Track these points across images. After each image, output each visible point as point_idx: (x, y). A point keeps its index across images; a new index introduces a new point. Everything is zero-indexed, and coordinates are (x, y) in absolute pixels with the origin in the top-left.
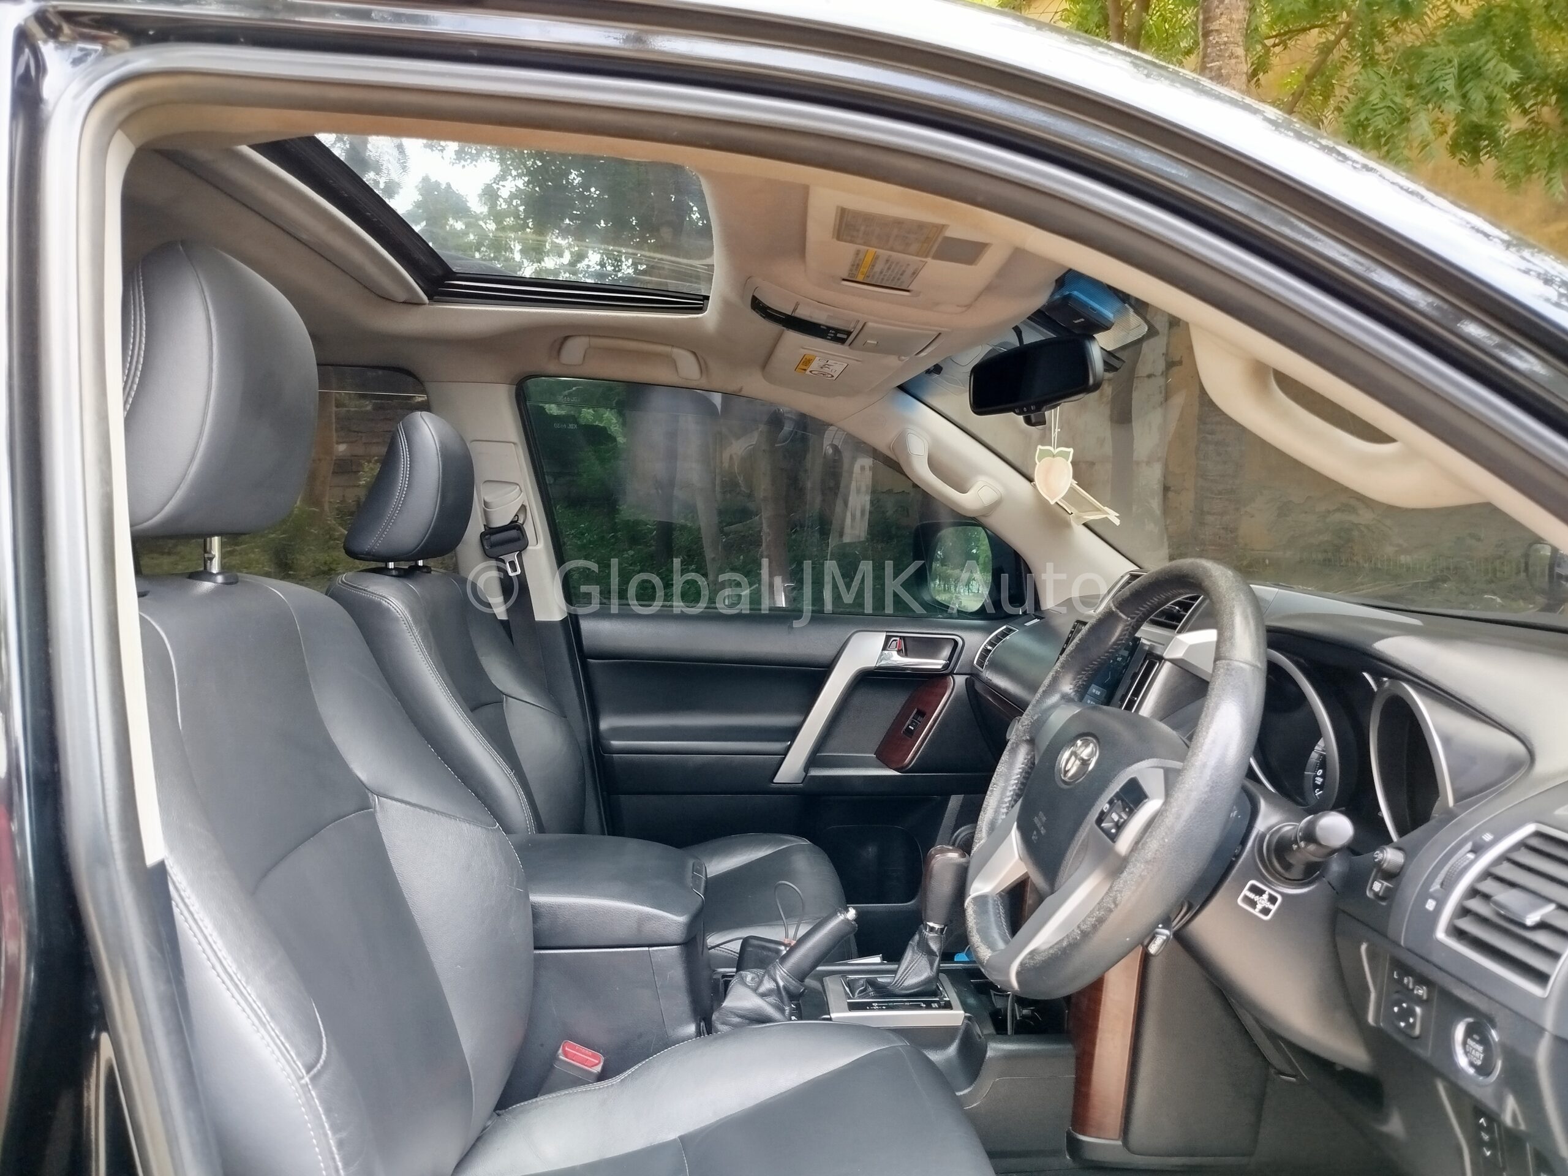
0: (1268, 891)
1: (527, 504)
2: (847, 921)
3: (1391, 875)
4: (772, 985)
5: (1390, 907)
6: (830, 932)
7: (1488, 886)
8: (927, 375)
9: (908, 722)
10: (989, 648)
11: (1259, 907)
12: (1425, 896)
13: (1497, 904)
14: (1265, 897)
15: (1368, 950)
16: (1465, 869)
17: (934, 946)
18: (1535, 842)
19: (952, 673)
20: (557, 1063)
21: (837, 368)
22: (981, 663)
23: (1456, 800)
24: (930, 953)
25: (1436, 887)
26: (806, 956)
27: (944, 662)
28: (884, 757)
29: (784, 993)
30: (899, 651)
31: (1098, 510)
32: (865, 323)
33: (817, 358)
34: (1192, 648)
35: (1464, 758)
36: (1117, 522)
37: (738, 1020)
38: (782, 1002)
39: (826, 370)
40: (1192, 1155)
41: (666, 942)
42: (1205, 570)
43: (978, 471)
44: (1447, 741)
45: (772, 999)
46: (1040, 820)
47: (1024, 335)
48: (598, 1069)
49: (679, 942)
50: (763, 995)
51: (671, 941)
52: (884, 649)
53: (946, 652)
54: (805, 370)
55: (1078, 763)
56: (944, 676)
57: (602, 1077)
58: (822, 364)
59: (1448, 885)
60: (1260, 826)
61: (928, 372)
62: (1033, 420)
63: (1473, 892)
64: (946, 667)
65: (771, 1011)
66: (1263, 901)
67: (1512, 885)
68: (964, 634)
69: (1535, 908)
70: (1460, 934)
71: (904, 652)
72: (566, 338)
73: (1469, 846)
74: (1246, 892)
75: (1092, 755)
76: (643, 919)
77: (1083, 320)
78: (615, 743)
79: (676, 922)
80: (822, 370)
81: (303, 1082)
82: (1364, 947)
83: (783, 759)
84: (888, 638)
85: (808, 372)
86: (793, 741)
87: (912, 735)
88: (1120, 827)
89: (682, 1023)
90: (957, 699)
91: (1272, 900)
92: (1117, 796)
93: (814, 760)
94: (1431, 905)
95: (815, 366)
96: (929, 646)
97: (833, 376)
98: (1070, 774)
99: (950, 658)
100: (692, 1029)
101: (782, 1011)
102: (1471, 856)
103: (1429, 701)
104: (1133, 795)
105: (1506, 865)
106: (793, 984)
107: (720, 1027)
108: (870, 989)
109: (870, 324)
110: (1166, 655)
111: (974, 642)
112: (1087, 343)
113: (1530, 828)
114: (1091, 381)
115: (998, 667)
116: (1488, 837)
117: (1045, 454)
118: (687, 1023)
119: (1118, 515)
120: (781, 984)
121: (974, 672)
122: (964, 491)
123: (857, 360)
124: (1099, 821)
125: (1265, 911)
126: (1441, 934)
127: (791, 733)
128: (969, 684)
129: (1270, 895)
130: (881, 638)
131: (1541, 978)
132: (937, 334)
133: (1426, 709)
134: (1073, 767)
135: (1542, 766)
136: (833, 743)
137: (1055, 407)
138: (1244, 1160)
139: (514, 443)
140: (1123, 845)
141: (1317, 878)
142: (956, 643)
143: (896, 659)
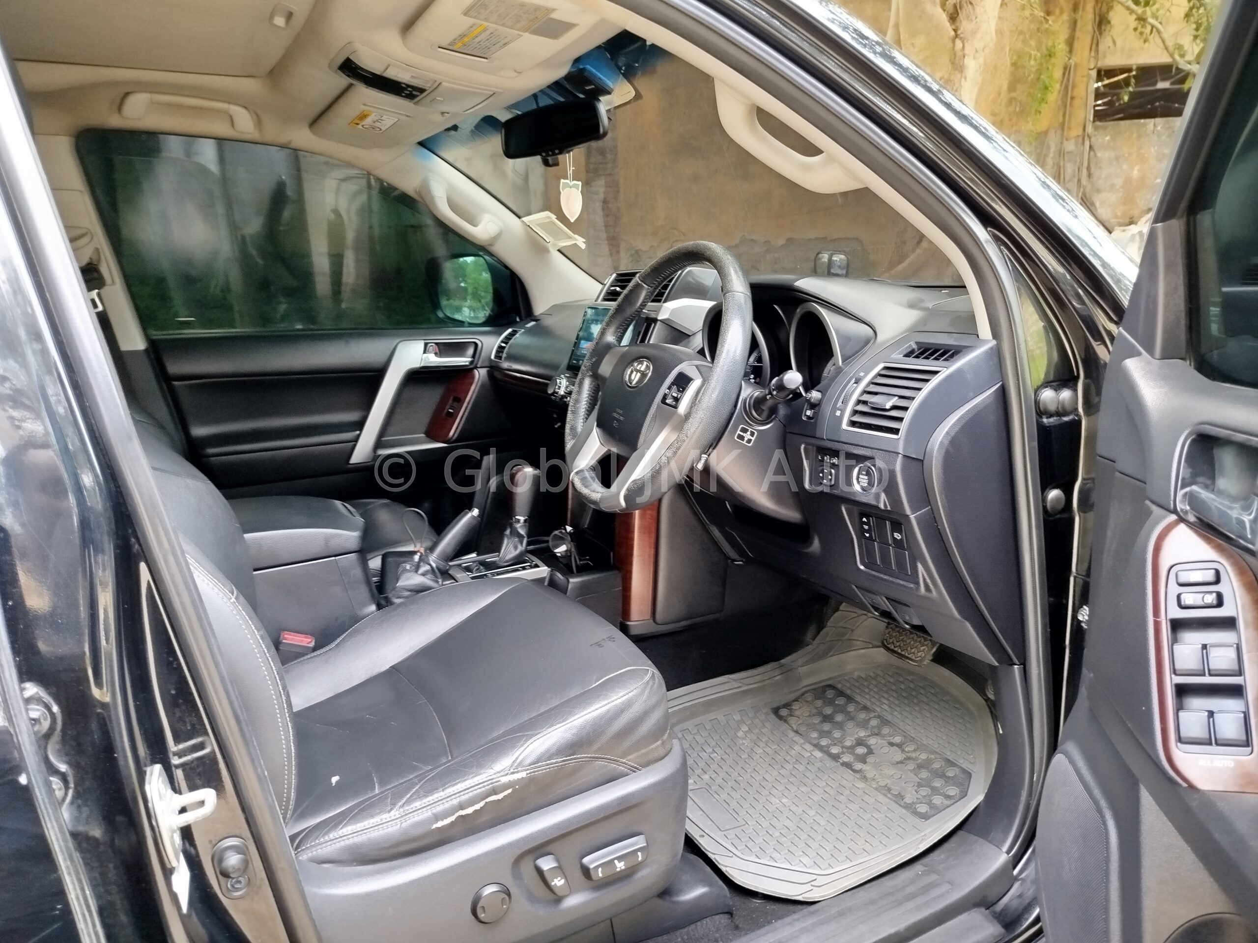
0: (750, 429)
1: (98, 246)
2: (473, 517)
3: (813, 406)
4: (428, 568)
5: (816, 422)
6: (463, 526)
7: (866, 397)
8: (446, 132)
9: (448, 407)
10: (503, 345)
11: (746, 439)
12: (835, 409)
13: (871, 403)
14: (749, 433)
15: (805, 449)
16: (854, 391)
17: (522, 532)
18: (884, 372)
19: (476, 368)
20: (281, 645)
21: (388, 122)
22: (498, 356)
23: (843, 362)
24: (520, 537)
25: (840, 404)
26: (448, 544)
27: (470, 359)
28: (431, 435)
29: (437, 571)
30: (436, 354)
31: (570, 237)
32: (440, 83)
33: (374, 114)
34: (674, 311)
35: (846, 339)
36: (583, 246)
37: (408, 593)
38: (436, 577)
39: (377, 124)
40: (692, 618)
41: (348, 551)
42: (706, 247)
43: (483, 210)
44: (837, 332)
45: (430, 576)
46: (618, 413)
47: (539, 101)
48: (312, 645)
49: (357, 550)
50: (423, 575)
51: (352, 550)
52: (425, 352)
53: (471, 351)
54: (358, 124)
55: (639, 374)
56: (472, 369)
57: (315, 649)
58: (376, 118)
59: (845, 402)
60: (743, 395)
61: (448, 130)
62: (551, 162)
63: (859, 402)
64: (472, 363)
65: (430, 583)
66: (747, 436)
67: (876, 394)
68: (482, 338)
69: (889, 400)
70: (853, 424)
71: (439, 354)
72: (127, 94)
73: (853, 381)
74: (739, 432)
75: (648, 367)
76: (327, 539)
77: (593, 87)
78: (211, 451)
79: (353, 536)
80: (375, 125)
81: (232, 601)
82: (803, 446)
83: (355, 446)
84: (426, 345)
85: (360, 126)
86: (361, 429)
87: (452, 416)
88: (677, 400)
89: (365, 605)
90: (483, 386)
91: (752, 434)
92: (673, 384)
93: (379, 444)
94: (838, 413)
95: (368, 121)
96: (456, 348)
97: (381, 129)
98: (634, 382)
99: (474, 356)
100: (373, 607)
101: (437, 582)
102: (855, 385)
103: (826, 311)
104: (683, 382)
105: (872, 386)
106: (442, 564)
107: (397, 601)
108: (482, 567)
109: (444, 84)
110: (659, 318)
111: (490, 343)
112: (596, 103)
113: (882, 365)
114: (601, 131)
115: (511, 358)
116: (862, 374)
117: (567, 186)
118: (370, 605)
119: (584, 240)
120: (434, 565)
121: (494, 364)
122: (475, 226)
123: (407, 116)
124: (664, 401)
125: (749, 441)
126: (845, 426)
127: (360, 425)
128: (490, 375)
129: (751, 432)
130: (420, 345)
131: (896, 431)
132: (492, 93)
133: (826, 315)
134: (636, 377)
135: (880, 338)
136: (391, 429)
137: (568, 152)
138: (717, 616)
139: (80, 191)
140: (683, 408)
141: (774, 419)
142: (476, 345)
143: (433, 360)
